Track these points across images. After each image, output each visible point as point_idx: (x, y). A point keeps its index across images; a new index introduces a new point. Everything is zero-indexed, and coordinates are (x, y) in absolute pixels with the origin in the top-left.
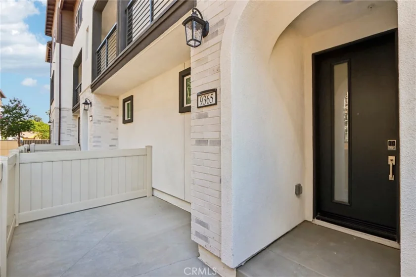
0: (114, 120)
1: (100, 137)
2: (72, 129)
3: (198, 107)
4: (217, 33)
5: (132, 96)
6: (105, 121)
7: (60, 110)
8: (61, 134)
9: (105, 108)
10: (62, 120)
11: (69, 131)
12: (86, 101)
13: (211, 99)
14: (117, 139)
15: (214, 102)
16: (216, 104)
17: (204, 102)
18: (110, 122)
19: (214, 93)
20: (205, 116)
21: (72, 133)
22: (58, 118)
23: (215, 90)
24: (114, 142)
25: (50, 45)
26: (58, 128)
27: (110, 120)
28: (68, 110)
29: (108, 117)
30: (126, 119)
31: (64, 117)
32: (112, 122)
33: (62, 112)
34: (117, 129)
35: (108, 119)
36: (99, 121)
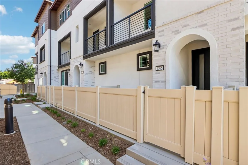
0: (93, 73)
1: (87, 81)
2: (57, 77)
3: (156, 71)
4: (164, 48)
5: (106, 62)
6: (90, 74)
7: (50, 67)
8: (51, 80)
9: (90, 67)
10: (52, 72)
11: (55, 78)
12: (80, 64)
13: (161, 68)
14: (94, 82)
15: (163, 69)
16: (163, 70)
17: (159, 69)
18: (91, 74)
19: (163, 67)
20: (159, 73)
21: (57, 80)
22: (50, 71)
23: (163, 66)
24: (93, 84)
25: (38, 28)
26: (50, 77)
27: (92, 73)
28: (54, 67)
29: (91, 71)
30: (101, 72)
31: (52, 71)
32: (92, 74)
33: (51, 68)
34: (94, 77)
35: (90, 73)
36: (87, 73)
